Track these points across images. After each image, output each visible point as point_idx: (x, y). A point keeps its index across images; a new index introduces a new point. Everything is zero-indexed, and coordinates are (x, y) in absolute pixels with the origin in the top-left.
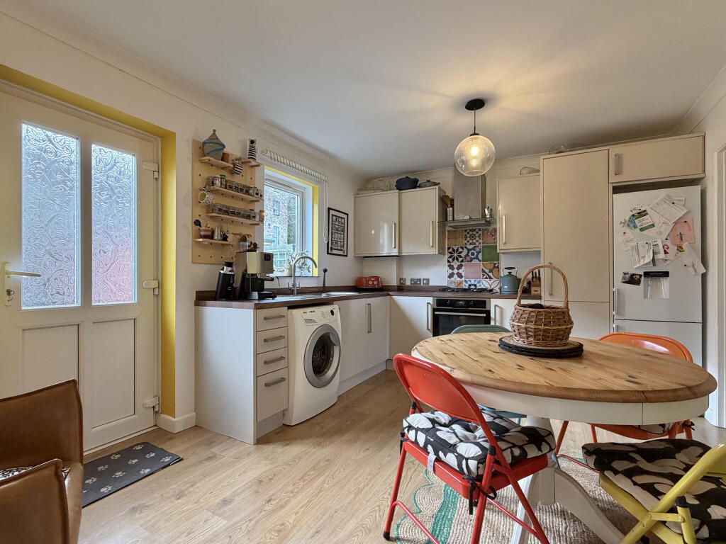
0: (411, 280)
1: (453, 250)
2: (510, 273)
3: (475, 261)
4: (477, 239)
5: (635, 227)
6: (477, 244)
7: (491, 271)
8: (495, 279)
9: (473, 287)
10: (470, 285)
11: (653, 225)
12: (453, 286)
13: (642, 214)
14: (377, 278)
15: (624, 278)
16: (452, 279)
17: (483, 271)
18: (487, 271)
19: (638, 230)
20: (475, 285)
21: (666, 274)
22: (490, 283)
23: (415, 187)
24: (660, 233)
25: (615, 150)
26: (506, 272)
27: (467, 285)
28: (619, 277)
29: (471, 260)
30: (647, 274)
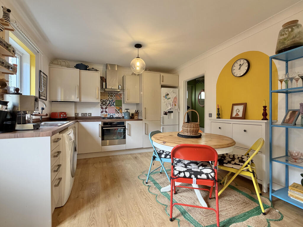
0: (82, 114)
1: (103, 101)
2: (127, 111)
3: (113, 106)
4: (113, 97)
5: (166, 98)
6: (113, 99)
7: (119, 110)
8: (120, 113)
9: (111, 117)
10: (110, 116)
11: (170, 98)
12: (103, 116)
13: (168, 95)
14: (65, 113)
15: (164, 113)
16: (103, 113)
17: (116, 110)
18: (117, 110)
19: (167, 99)
20: (113, 116)
21: (172, 112)
22: (119, 115)
23: (86, 70)
24: (171, 100)
25: (162, 74)
26: (126, 111)
27: (109, 116)
28: (162, 113)
29: (111, 105)
30: (169, 112)
